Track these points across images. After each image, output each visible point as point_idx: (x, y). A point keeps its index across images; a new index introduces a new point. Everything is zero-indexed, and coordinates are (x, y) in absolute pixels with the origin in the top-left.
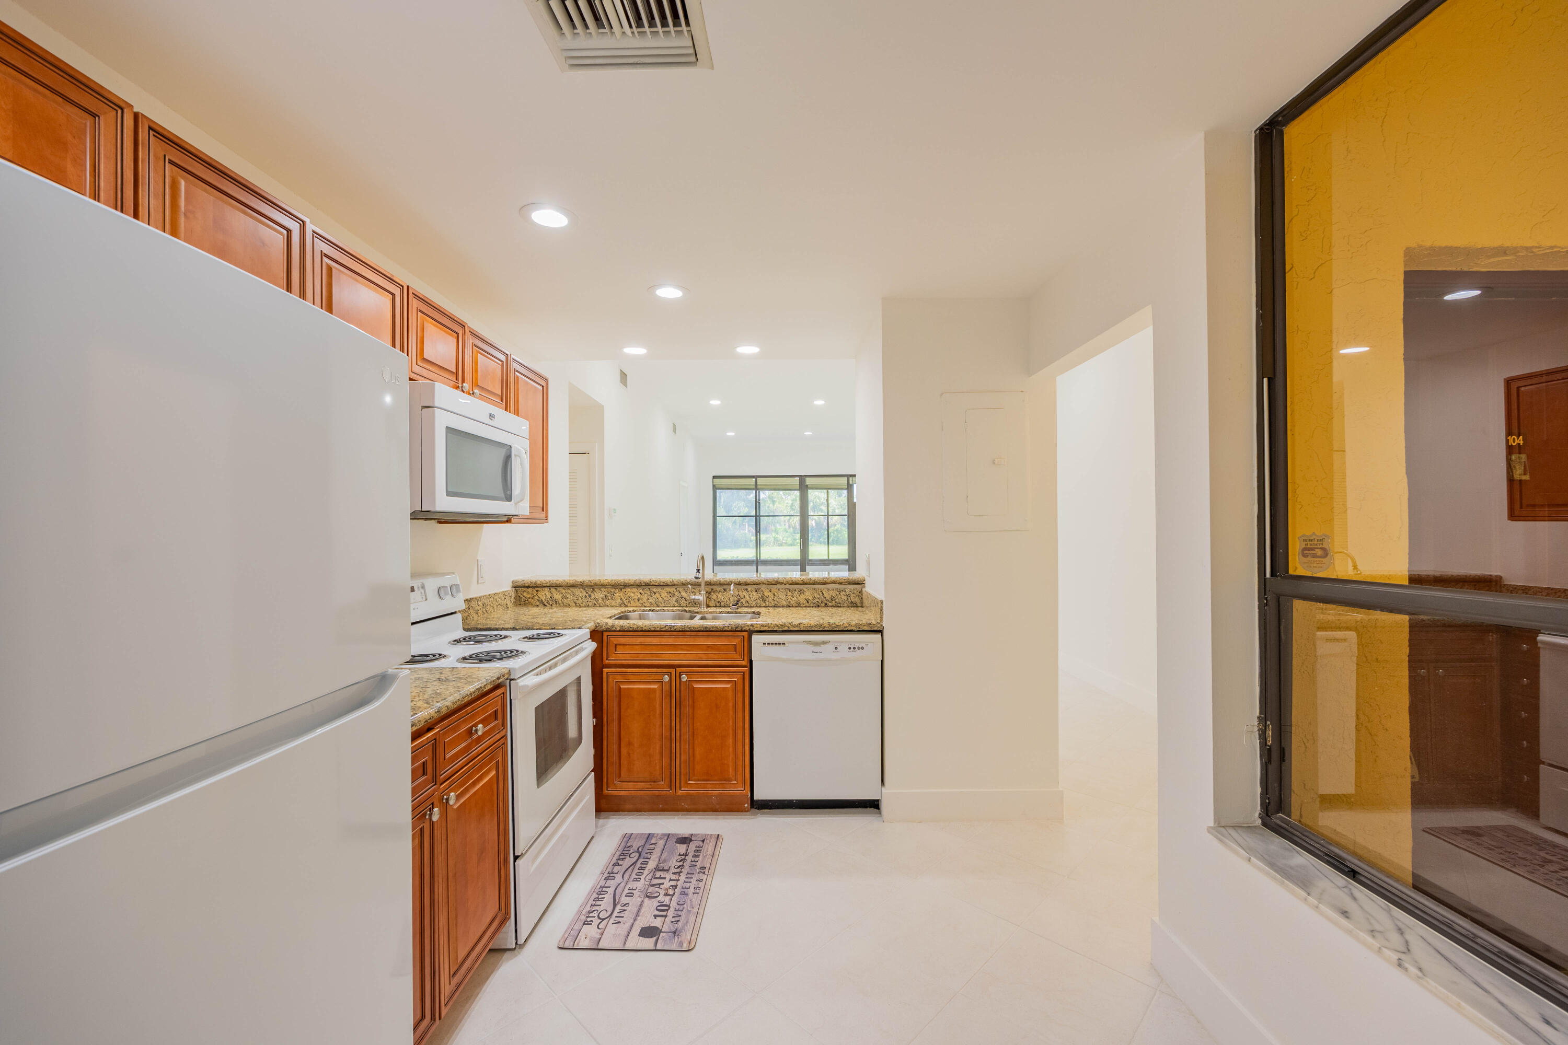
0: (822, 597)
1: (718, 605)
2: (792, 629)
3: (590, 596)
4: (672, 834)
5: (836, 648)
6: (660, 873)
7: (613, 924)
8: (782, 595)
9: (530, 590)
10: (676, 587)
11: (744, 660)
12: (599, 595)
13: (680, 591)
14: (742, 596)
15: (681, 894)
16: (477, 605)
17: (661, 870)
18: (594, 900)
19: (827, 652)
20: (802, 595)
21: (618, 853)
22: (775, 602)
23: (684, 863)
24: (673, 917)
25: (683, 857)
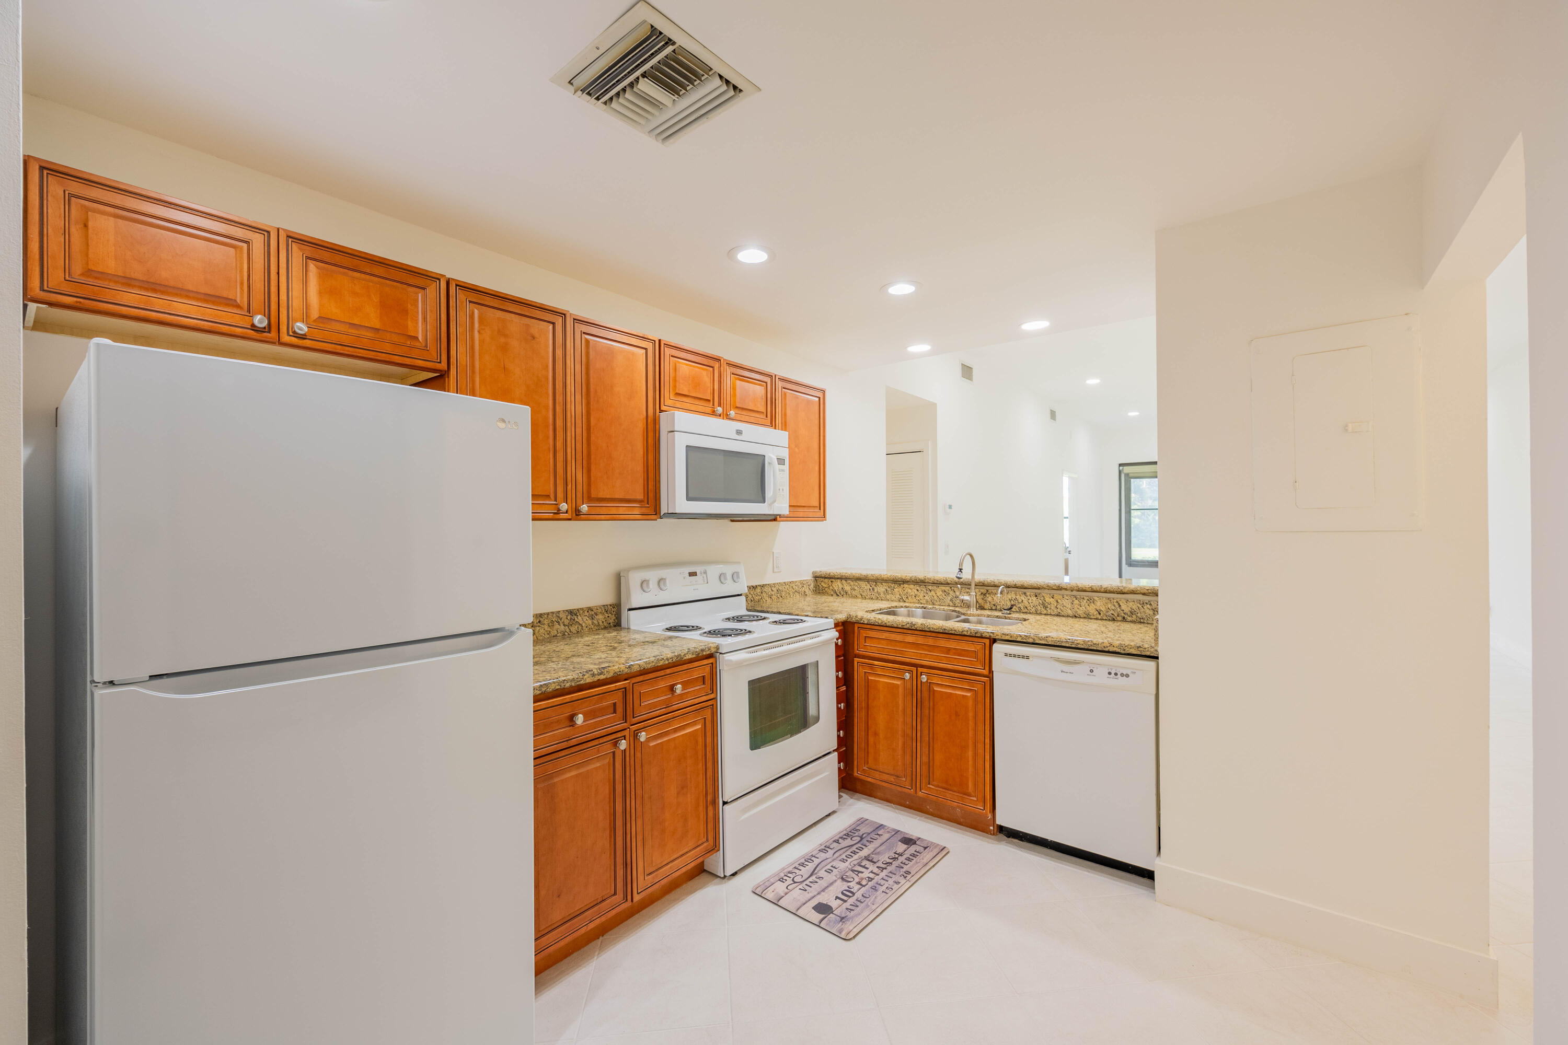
0: (1119, 610)
1: (994, 608)
2: (1037, 642)
3: (873, 589)
4: (901, 832)
5: (1092, 671)
6: (867, 862)
7: (800, 889)
8: (1067, 603)
9: (826, 580)
10: (951, 586)
11: (984, 669)
12: (881, 589)
13: (956, 591)
14: (1020, 601)
15: (871, 888)
16: (770, 590)
17: (869, 860)
18: (799, 864)
19: (1079, 674)
20: (1092, 604)
21: (845, 832)
22: (1059, 610)
23: (894, 862)
24: (851, 905)
25: (897, 856)
